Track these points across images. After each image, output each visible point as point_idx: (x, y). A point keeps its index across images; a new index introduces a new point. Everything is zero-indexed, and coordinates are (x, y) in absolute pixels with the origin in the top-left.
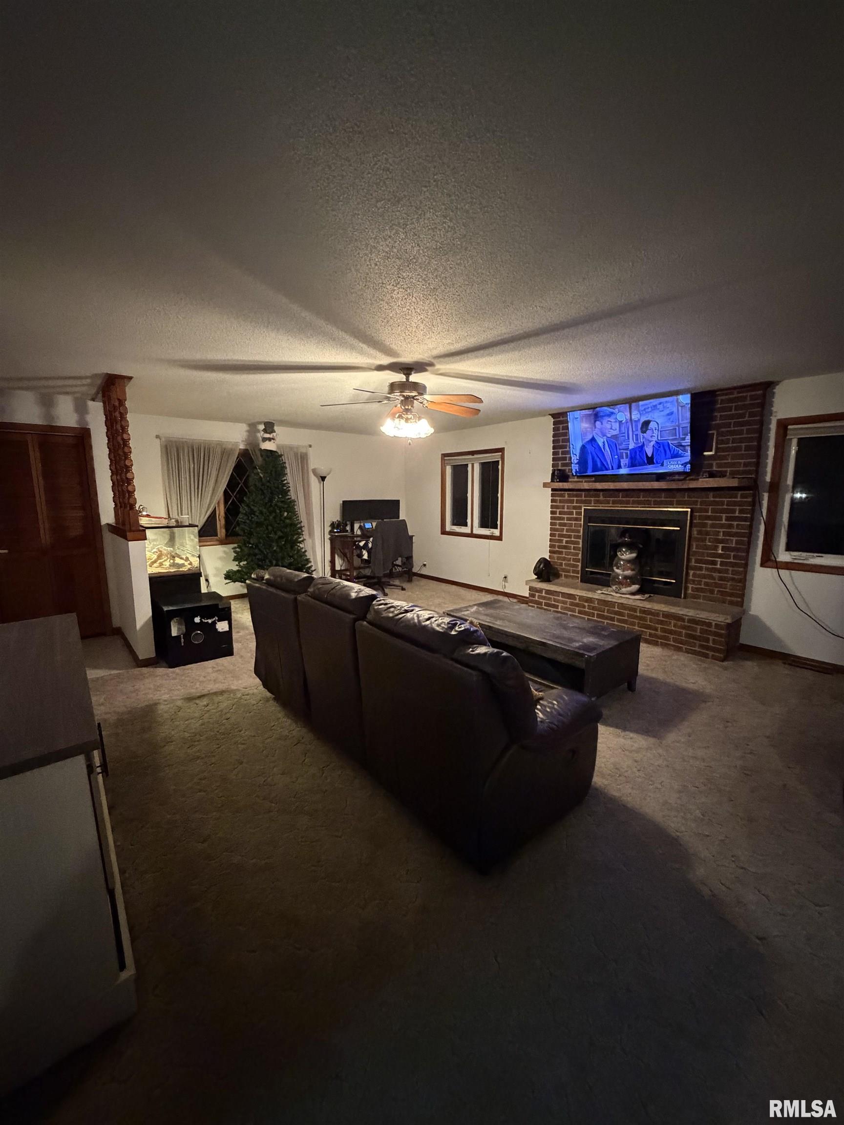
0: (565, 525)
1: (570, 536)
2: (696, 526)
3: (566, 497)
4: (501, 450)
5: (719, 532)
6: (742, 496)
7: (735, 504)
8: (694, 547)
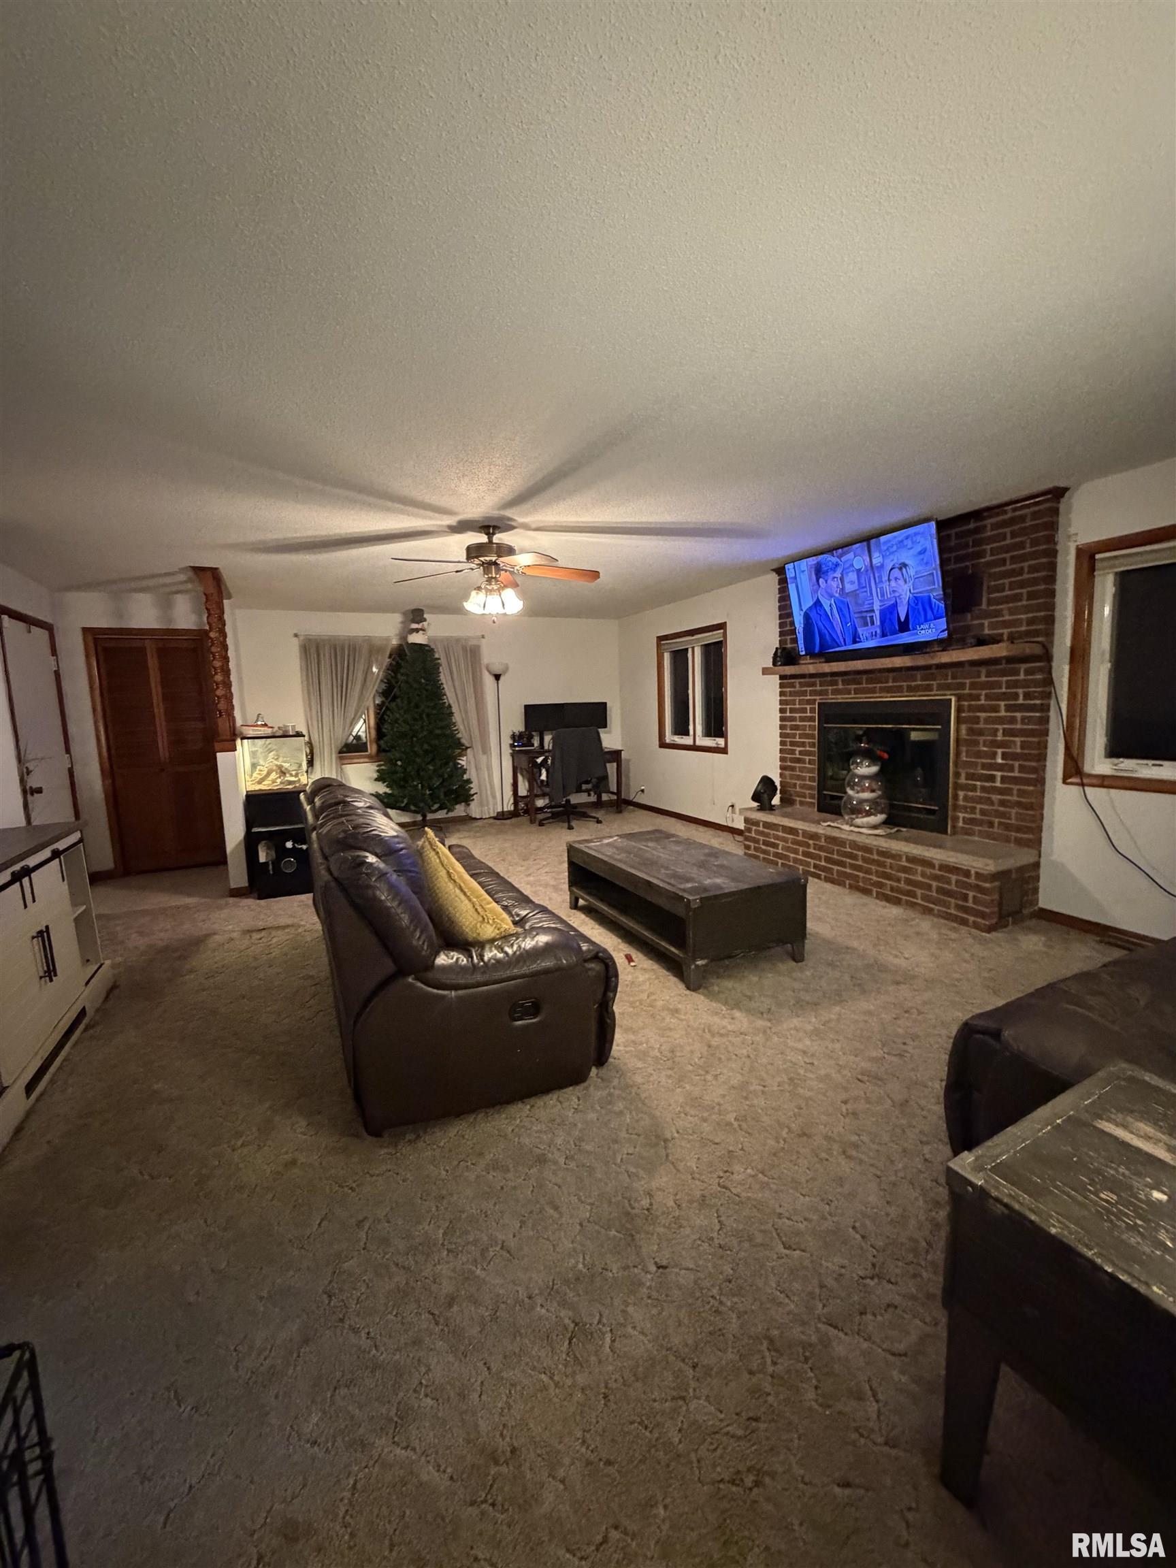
0: (796, 728)
1: (803, 744)
2: (965, 722)
3: (798, 688)
4: (722, 626)
5: (997, 730)
6: (1027, 672)
7: (1016, 684)
8: (964, 754)
